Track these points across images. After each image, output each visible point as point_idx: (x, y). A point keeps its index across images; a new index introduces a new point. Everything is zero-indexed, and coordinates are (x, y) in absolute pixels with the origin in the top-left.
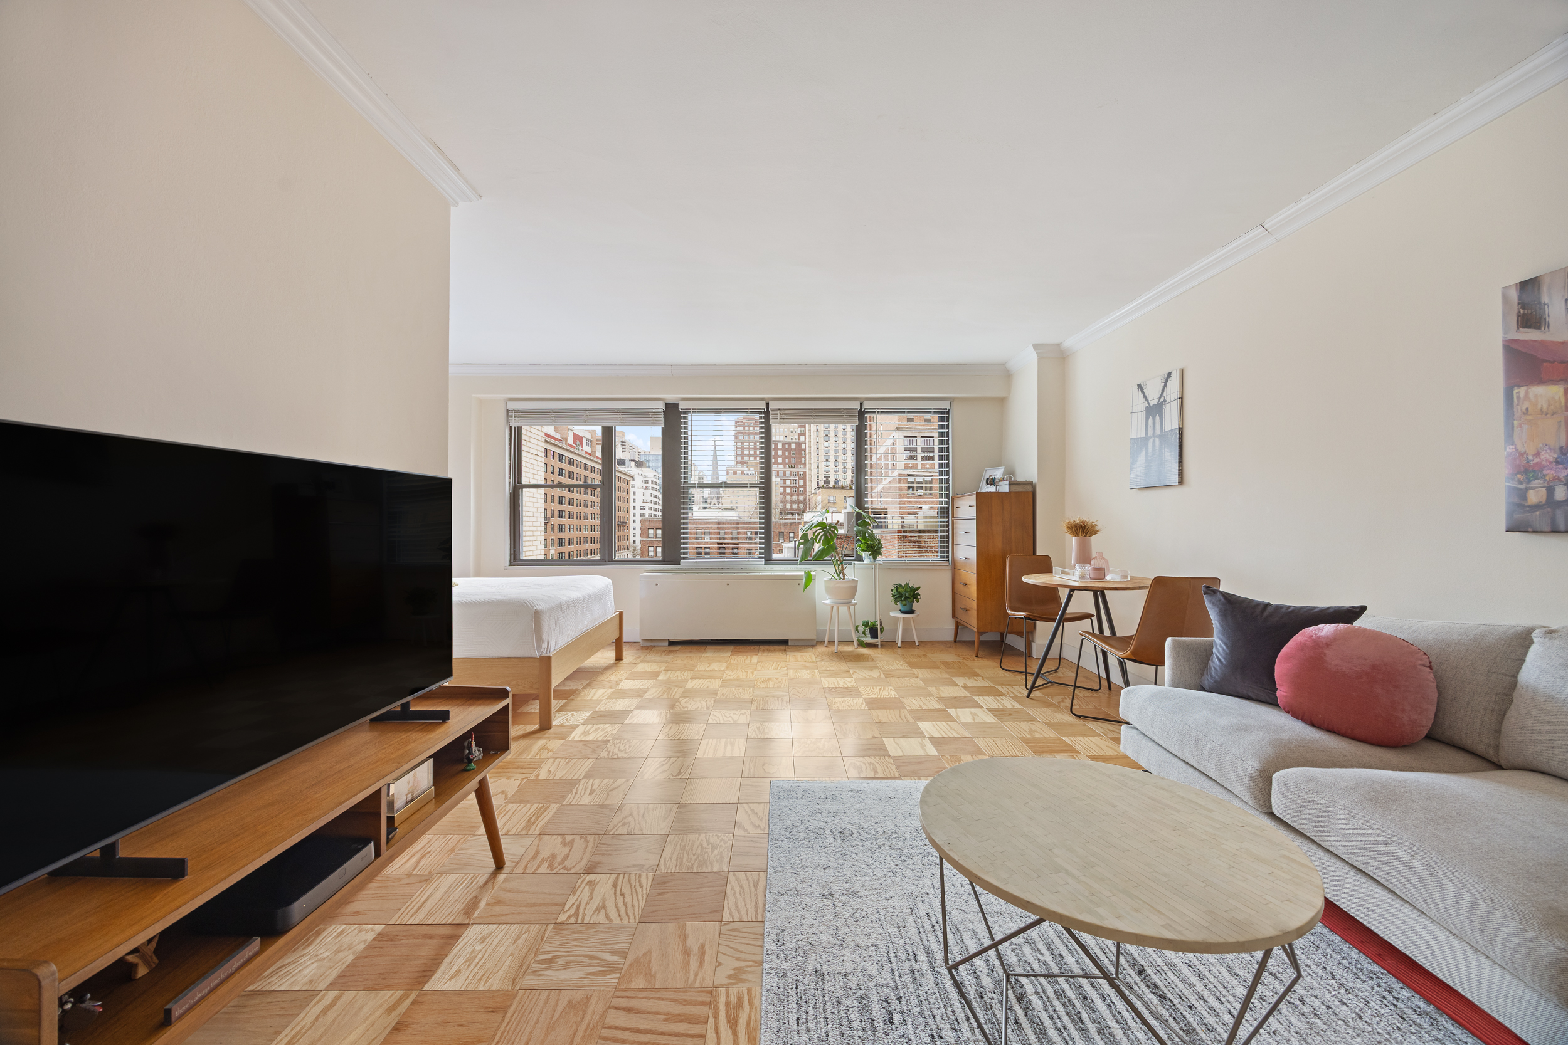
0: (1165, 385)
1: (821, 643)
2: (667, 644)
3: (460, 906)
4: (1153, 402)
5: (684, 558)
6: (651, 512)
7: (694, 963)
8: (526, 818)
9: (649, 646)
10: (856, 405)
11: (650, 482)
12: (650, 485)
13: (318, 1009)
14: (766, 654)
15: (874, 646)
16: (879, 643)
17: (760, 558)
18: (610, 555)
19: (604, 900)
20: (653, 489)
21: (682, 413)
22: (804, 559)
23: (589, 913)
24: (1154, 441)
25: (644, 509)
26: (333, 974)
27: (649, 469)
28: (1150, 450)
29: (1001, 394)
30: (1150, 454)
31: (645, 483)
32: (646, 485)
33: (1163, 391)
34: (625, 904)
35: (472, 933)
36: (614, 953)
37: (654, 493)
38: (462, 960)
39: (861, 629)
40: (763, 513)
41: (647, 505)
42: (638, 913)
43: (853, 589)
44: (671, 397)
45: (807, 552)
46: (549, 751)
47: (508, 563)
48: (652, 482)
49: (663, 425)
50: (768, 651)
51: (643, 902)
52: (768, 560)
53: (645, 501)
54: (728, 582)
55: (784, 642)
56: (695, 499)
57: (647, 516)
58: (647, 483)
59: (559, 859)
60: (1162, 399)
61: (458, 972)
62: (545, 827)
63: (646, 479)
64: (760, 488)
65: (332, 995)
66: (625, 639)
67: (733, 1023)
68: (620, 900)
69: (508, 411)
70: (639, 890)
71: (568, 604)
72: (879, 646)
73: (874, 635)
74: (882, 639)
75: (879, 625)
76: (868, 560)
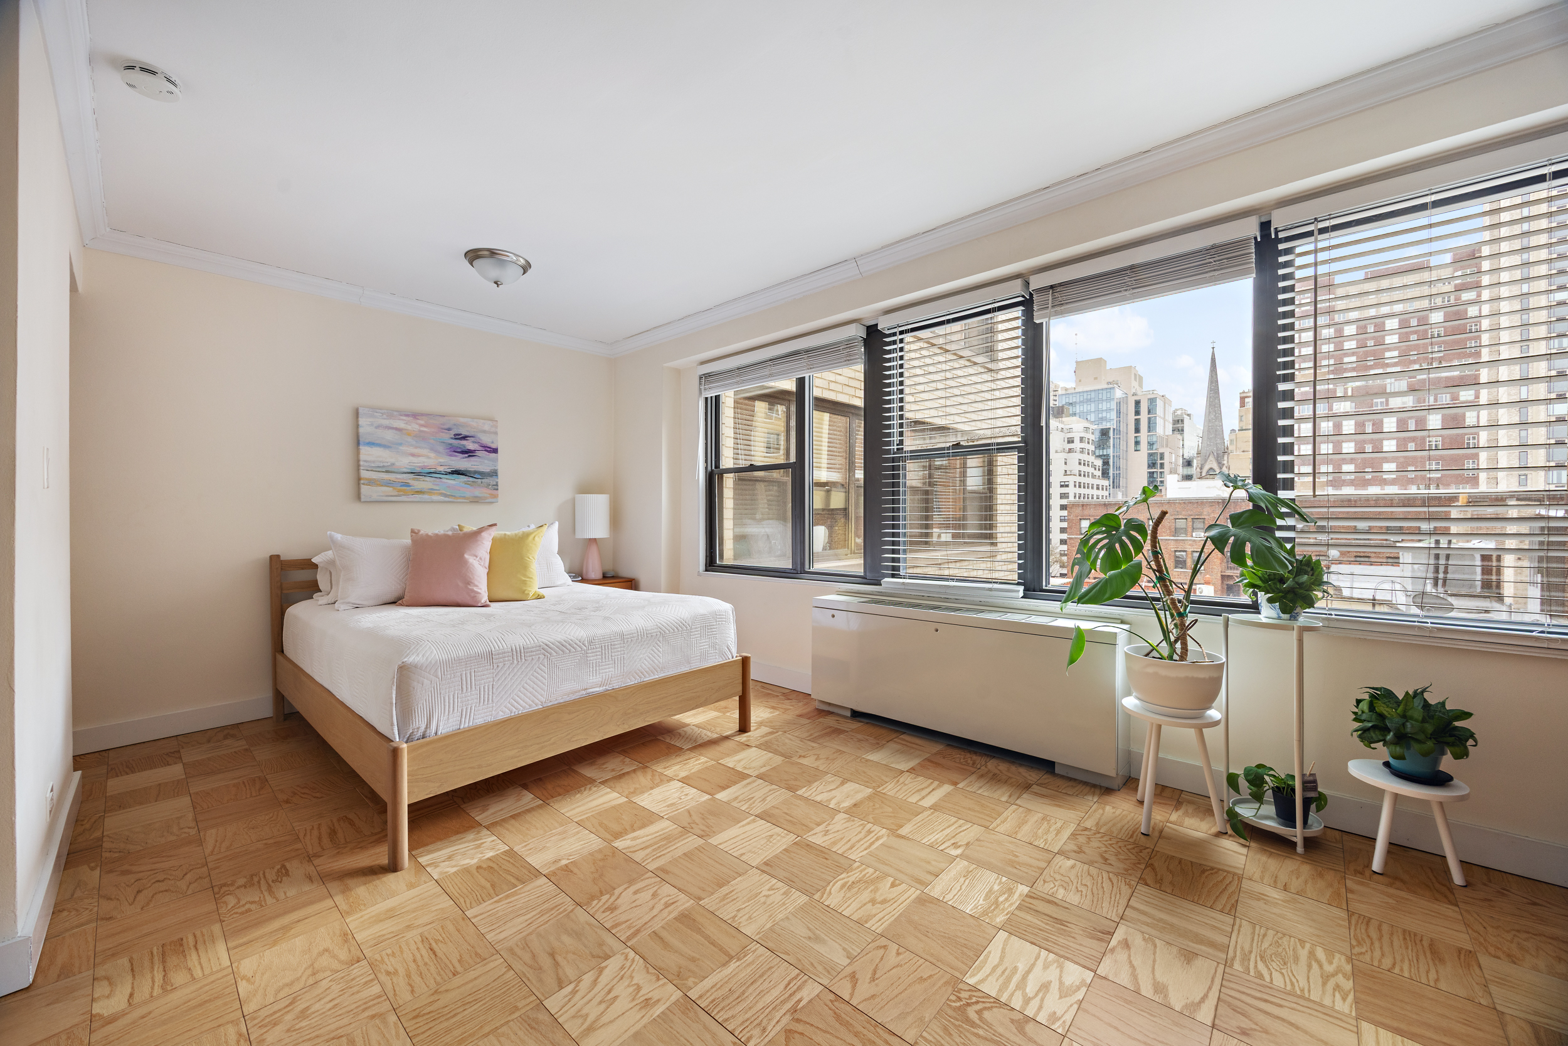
1: (1129, 782)
2: (848, 714)
5: (890, 575)
6: (1078, 491)
9: (823, 710)
10: (1250, 229)
11: (1077, 440)
12: (1077, 445)
15: (1287, 846)
16: (1299, 840)
17: (1018, 584)
18: (804, 564)
20: (1082, 451)
21: (888, 335)
25: (1067, 486)
27: (1074, 418)
31: (1069, 442)
32: (1071, 446)
37: (1085, 457)
41: (1071, 480)
43: (1209, 683)
47: (702, 567)
48: (1082, 439)
53: (1068, 473)
55: (1047, 766)
56: (1166, 461)
57: (1071, 498)
58: (1073, 442)
63: (1070, 435)
69: (700, 377)
73: (1286, 815)
74: (1309, 832)
75: (1305, 788)
76: (1268, 612)
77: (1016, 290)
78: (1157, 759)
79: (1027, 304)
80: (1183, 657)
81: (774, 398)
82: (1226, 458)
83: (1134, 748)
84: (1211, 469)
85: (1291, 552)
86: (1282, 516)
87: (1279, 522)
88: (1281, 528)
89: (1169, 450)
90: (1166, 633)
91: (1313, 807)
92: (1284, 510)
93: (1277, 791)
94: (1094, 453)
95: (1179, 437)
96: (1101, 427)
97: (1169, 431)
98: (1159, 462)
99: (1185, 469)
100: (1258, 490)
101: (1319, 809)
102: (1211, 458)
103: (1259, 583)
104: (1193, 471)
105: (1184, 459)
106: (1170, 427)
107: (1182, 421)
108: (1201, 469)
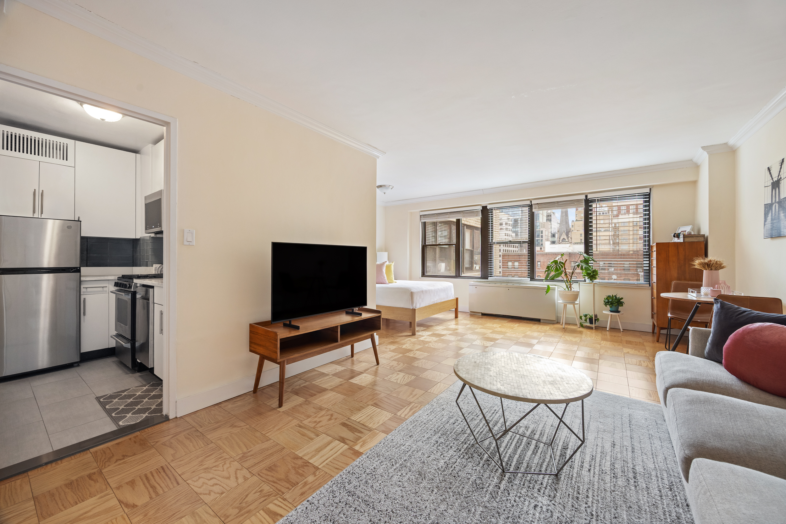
0: (781, 168)
1: (558, 323)
2: (481, 314)
3: (364, 369)
4: (775, 179)
5: (491, 276)
7: (411, 396)
8: (392, 356)
9: (473, 314)
10: (583, 197)
13: (328, 377)
14: (524, 324)
15: (591, 328)
16: (594, 327)
17: (528, 277)
18: (459, 274)
19: (398, 378)
21: (489, 210)
22: (546, 280)
23: (393, 379)
24: (775, 206)
26: (334, 373)
28: (773, 212)
29: (692, 179)
30: (773, 215)
33: (780, 172)
34: (403, 380)
35: (364, 375)
36: (393, 388)
38: (359, 379)
39: (583, 318)
40: (530, 256)
42: (405, 383)
43: (576, 296)
44: (484, 204)
45: (547, 276)
46: (410, 341)
47: (421, 276)
49: (481, 216)
50: (527, 323)
51: (408, 381)
52: (532, 278)
54: (509, 288)
55: (538, 320)
59: (394, 367)
60: (779, 178)
61: (357, 380)
62: (395, 359)
64: (528, 243)
65: (332, 376)
66: (459, 310)
67: (411, 409)
68: (403, 379)
69: (420, 216)
70: (410, 378)
71: (426, 291)
72: (594, 328)
73: (591, 322)
74: (596, 325)
75: (595, 317)
76: (588, 281)
77: (528, 202)
78: (565, 317)
79: (531, 206)
80: (571, 290)
81: (449, 223)
82: (570, 234)
83: (558, 315)
84: (564, 238)
85: (592, 268)
86: (590, 261)
87: (590, 262)
88: (590, 263)
89: (545, 229)
90: (567, 287)
91: (596, 321)
92: (591, 259)
93: (590, 319)
94: (511, 230)
95: (549, 223)
96: (515, 218)
97: (545, 221)
98: (541, 235)
99: (552, 238)
100: (585, 255)
101: (598, 321)
102: (564, 234)
103: (586, 275)
104: (556, 239)
105: (551, 233)
106: (545, 218)
107: (551, 215)
108: (559, 238)
